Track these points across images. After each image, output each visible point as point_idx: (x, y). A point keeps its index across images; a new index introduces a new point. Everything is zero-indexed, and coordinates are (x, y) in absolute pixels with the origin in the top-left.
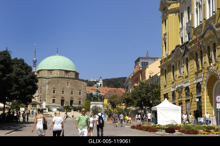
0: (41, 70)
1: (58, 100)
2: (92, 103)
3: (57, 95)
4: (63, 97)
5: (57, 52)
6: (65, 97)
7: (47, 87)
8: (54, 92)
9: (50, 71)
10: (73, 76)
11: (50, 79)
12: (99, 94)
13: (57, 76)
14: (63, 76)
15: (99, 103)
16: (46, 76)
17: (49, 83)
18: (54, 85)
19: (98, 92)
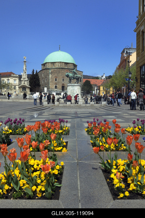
0: (46, 63)
1: (60, 87)
2: (69, 84)
3: (58, 82)
4: (63, 84)
5: (60, 49)
6: (65, 84)
7: (50, 76)
8: (56, 80)
9: (53, 63)
10: (72, 67)
11: (52, 70)
12: (76, 76)
13: (58, 67)
14: (63, 67)
15: (76, 84)
16: (49, 67)
17: (51, 73)
18: (56, 75)
19: (75, 73)
